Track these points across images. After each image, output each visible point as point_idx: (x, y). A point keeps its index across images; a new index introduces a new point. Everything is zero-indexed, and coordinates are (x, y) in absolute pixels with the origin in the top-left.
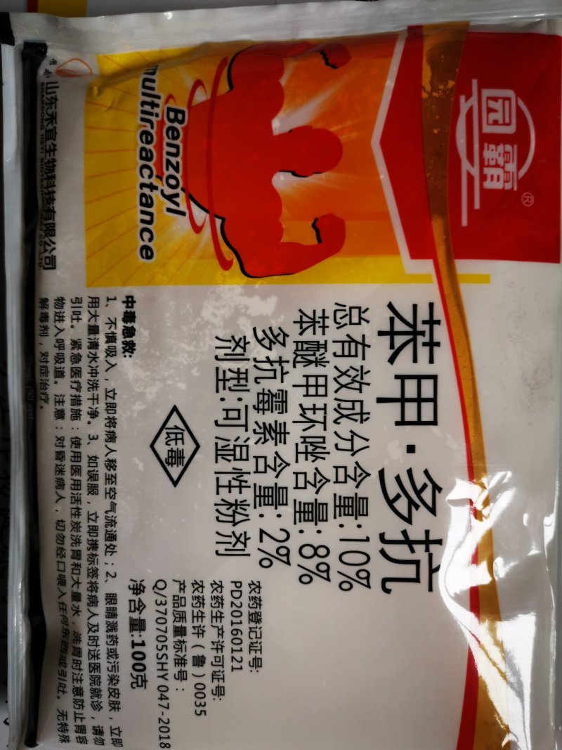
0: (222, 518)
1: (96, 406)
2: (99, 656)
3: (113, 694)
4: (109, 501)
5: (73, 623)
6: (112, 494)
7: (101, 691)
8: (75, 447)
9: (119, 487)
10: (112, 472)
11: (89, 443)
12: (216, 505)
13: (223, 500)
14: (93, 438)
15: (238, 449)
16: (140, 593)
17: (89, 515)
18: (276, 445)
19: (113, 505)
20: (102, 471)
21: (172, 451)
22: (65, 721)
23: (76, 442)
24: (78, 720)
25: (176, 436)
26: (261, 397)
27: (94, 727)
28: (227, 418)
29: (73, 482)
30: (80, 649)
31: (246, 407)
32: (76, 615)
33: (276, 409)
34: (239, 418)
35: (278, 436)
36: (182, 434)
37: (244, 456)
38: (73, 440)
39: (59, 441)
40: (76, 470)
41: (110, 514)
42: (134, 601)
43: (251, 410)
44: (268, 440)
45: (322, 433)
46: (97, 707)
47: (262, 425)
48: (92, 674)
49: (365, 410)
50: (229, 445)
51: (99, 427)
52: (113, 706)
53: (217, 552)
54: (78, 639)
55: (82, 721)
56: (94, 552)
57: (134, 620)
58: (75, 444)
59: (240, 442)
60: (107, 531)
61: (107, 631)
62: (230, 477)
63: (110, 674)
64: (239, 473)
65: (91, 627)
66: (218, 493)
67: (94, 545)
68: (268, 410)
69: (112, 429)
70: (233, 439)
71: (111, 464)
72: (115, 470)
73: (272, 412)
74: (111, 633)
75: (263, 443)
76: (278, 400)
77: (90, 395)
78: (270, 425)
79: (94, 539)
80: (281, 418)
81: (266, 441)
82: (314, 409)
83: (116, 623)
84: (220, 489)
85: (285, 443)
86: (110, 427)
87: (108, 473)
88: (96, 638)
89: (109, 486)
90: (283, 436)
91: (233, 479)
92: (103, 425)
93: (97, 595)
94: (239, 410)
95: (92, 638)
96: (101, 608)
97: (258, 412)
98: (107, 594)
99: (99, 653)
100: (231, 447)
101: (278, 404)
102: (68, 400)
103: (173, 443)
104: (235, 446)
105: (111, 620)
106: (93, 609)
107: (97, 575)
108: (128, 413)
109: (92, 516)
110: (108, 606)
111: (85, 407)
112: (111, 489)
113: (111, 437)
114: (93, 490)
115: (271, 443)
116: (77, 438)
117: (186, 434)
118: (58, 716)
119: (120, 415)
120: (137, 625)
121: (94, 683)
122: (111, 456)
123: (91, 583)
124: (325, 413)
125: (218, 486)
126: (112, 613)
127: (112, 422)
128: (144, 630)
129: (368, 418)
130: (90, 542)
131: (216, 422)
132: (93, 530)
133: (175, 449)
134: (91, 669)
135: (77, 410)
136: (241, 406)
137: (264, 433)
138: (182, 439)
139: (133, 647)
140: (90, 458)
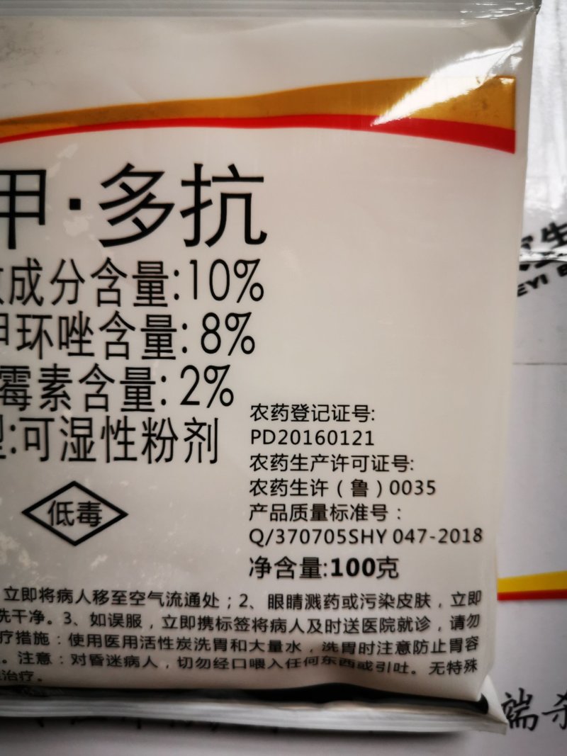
0: (167, 455)
1: (27, 613)
2: (354, 619)
3: (406, 602)
4: (146, 601)
5: (311, 651)
6: (138, 598)
7: (402, 619)
8: (83, 641)
9: (129, 588)
10: (110, 595)
11: (76, 624)
12: (150, 462)
13: (143, 453)
14: (68, 617)
15: (78, 432)
16: (269, 564)
17: (166, 627)
18: (70, 382)
19: (153, 595)
20: (109, 609)
21: (80, 518)
22: (446, 665)
23: (76, 640)
24: (443, 648)
25: (62, 512)
26: (9, 400)
27: (452, 628)
28: (37, 445)
29: (127, 646)
30: (343, 644)
31: (22, 419)
32: (300, 647)
33: (24, 381)
34: (37, 430)
35: (59, 378)
36: (59, 504)
37: (86, 423)
38: (74, 643)
39: (78, 660)
40: (111, 641)
41: (164, 600)
42: (278, 572)
43: (25, 414)
44: (64, 392)
45: (55, 321)
46: (424, 624)
47: (45, 400)
48: (378, 628)
49: (24, 264)
50: (72, 444)
51: (54, 610)
52: (422, 603)
53: (213, 462)
54: (331, 647)
55: (444, 644)
56: (215, 622)
57: (304, 572)
58: (79, 641)
59: (67, 428)
60: (186, 605)
61: (319, 608)
62: (113, 443)
63: (378, 605)
64: (107, 430)
65: (313, 630)
66: (134, 459)
67: (206, 622)
68: (25, 391)
69: (55, 594)
70: (63, 438)
71: (100, 597)
72: (107, 592)
73: (27, 386)
74: (322, 604)
75: (69, 399)
76: (12, 379)
77: (15, 621)
78: (45, 389)
79: (197, 621)
80: (36, 374)
81: (65, 395)
82: (24, 330)
83: (308, 596)
84: (130, 455)
85: (68, 370)
86: (52, 597)
87: (110, 601)
88: (329, 623)
89: (128, 601)
90: (59, 373)
91: (115, 438)
92: (51, 606)
93: (270, 620)
94: (27, 429)
95: (329, 628)
96: (289, 615)
97: (29, 404)
98: (269, 607)
99: (348, 620)
100: (74, 440)
101: (18, 379)
102: (25, 648)
103: (71, 517)
104: (73, 435)
105: (304, 603)
106: (290, 625)
107: (244, 618)
108: (34, 573)
109: (168, 623)
110: (285, 606)
111: (31, 627)
112: (132, 598)
113: (65, 595)
114: (134, 621)
115: (68, 388)
116: (70, 639)
117: (60, 499)
118: (438, 673)
119: (37, 583)
120: (311, 568)
121: (391, 626)
122: (89, 596)
123: (255, 627)
124: (29, 316)
125: (126, 458)
126: (295, 602)
127: (46, 594)
128: (317, 560)
129: (36, 261)
130: (202, 627)
131: (44, 459)
132: (186, 622)
133: (77, 514)
134: (371, 630)
135: (36, 637)
136: (21, 426)
137: (56, 397)
138: (66, 504)
139: (341, 575)
140: (94, 623)
